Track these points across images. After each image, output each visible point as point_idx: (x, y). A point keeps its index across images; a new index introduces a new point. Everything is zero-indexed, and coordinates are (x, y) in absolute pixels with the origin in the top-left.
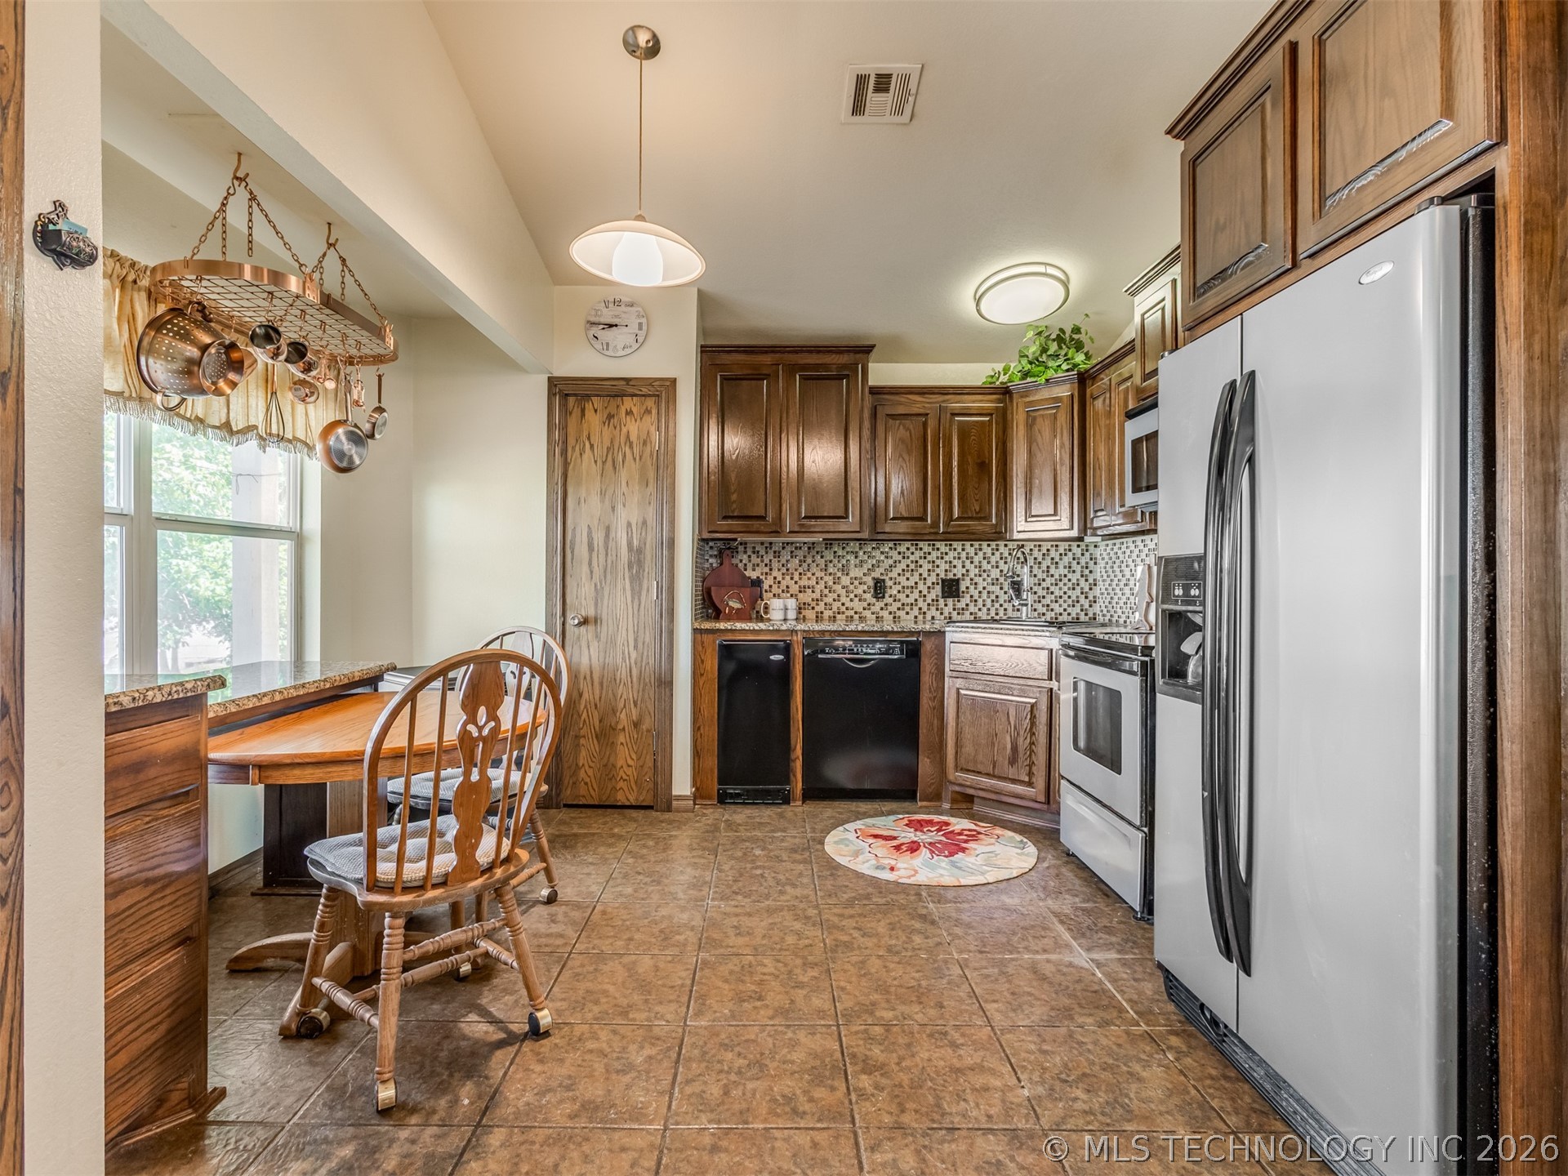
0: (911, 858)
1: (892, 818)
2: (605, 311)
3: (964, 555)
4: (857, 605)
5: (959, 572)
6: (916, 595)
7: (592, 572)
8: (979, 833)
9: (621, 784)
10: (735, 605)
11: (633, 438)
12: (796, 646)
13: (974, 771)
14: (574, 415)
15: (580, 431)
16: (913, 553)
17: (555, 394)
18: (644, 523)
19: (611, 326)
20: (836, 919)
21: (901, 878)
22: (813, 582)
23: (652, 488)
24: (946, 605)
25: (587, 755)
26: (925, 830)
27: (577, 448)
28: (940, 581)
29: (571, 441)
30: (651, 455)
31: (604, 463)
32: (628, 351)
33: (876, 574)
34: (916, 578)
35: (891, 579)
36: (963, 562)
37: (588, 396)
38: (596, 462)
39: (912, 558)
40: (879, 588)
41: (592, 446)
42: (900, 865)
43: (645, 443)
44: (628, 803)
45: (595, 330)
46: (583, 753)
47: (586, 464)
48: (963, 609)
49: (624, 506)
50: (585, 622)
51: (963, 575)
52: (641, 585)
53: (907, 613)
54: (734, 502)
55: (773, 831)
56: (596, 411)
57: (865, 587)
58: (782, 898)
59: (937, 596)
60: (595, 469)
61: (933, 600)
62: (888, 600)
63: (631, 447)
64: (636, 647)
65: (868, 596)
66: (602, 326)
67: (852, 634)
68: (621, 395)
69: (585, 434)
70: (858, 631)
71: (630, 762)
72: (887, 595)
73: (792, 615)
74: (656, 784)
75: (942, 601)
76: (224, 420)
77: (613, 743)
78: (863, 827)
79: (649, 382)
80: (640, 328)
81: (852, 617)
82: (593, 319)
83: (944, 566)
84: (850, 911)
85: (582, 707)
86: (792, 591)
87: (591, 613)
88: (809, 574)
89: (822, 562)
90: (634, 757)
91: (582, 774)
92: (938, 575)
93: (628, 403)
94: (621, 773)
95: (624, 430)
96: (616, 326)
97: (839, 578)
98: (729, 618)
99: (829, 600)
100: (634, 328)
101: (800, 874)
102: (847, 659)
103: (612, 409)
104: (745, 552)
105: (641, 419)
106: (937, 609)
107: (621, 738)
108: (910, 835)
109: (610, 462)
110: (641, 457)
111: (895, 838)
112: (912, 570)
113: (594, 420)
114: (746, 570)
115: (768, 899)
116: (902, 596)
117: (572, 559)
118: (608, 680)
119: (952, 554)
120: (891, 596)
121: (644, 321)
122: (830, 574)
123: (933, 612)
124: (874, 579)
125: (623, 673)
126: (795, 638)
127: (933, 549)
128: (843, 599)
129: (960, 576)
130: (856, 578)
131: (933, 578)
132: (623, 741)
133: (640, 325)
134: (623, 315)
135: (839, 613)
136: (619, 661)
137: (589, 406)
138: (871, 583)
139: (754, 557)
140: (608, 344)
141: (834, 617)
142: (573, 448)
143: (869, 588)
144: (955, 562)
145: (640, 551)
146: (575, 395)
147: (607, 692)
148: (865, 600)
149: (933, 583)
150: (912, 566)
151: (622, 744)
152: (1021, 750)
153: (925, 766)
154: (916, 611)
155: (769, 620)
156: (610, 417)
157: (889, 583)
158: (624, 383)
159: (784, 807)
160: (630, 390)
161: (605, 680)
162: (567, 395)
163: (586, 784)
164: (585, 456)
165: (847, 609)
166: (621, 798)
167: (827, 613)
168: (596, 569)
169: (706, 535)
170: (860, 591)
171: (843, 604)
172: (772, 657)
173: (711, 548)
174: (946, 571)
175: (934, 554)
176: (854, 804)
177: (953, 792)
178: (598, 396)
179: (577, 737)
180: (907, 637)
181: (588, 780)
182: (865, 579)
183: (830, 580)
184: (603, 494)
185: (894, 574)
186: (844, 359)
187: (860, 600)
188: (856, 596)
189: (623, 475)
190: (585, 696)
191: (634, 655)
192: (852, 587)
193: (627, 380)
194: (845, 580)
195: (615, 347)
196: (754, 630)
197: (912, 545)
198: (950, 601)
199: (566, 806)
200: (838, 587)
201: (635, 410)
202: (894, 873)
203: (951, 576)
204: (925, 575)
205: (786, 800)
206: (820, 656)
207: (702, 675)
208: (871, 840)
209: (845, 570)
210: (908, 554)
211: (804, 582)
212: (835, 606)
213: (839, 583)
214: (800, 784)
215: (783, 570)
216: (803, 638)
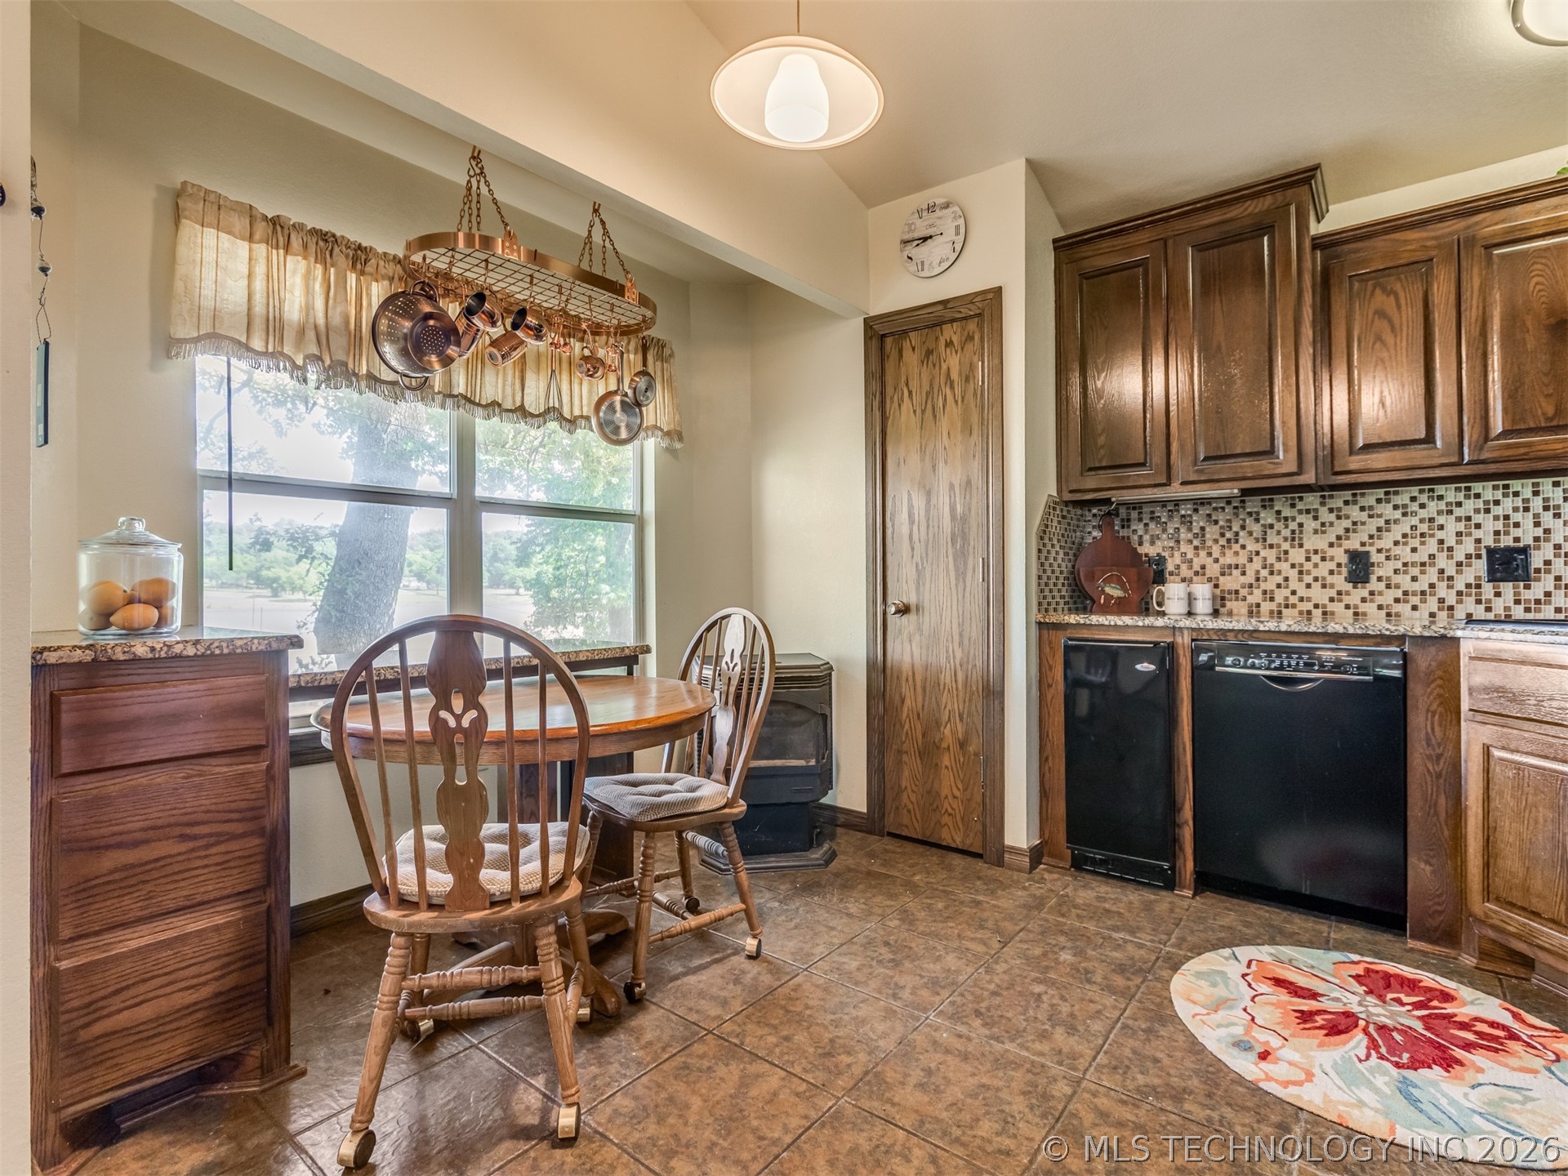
0: (1321, 1045)
1: (1339, 956)
2: (919, 222)
3: (1537, 504)
4: (1319, 595)
5: (1527, 534)
6: (1432, 575)
7: (913, 549)
8: (1511, 1035)
9: (946, 819)
10: (1114, 591)
11: (955, 375)
12: (1181, 652)
13: (1523, 910)
14: (891, 359)
15: (897, 377)
16: (1422, 506)
17: (871, 338)
18: (969, 482)
19: (925, 239)
20: (1088, 1118)
21: (1269, 1078)
22: (1242, 559)
23: (976, 437)
24: (1498, 594)
25: (909, 773)
26: (1390, 996)
27: (896, 398)
28: (1484, 552)
29: (889, 390)
30: (975, 394)
31: (923, 412)
32: (946, 265)
33: (1354, 544)
34: (1432, 546)
35: (1379, 551)
36: (1536, 516)
37: (905, 332)
38: (915, 411)
39: (1423, 513)
40: (1359, 568)
41: (910, 393)
42: (1287, 1053)
43: (967, 380)
44: (953, 845)
45: (911, 250)
46: (906, 773)
47: (905, 416)
48: (1538, 602)
49: (946, 463)
50: (904, 610)
51: (1537, 539)
52: (965, 564)
53: (1414, 608)
54: (1102, 447)
55: (1116, 929)
56: (914, 349)
57: (1333, 566)
58: (1038, 1046)
59: (1478, 578)
60: (914, 421)
61: (1468, 586)
62: (1374, 585)
63: (952, 387)
64: (961, 644)
65: (1340, 581)
66: (916, 243)
67: (1266, 636)
68: (939, 324)
69: (903, 379)
70: (1280, 632)
71: (957, 793)
72: (1373, 578)
73: (1203, 606)
74: (984, 826)
75: (1488, 590)
76: (518, 404)
77: (937, 765)
78: (1267, 959)
79: (968, 299)
80: (957, 234)
81: (1309, 612)
82: (907, 237)
83: (1489, 525)
84: (1127, 1114)
85: (905, 715)
86: (1209, 573)
87: (912, 599)
88: (1236, 547)
89: (1256, 529)
90: (960, 786)
91: (905, 796)
92: (1478, 541)
93: (950, 332)
94: (946, 805)
95: (944, 366)
96: (931, 237)
97: (1286, 552)
98: (1105, 610)
99: (1270, 585)
100: (950, 234)
101: (1099, 1012)
102: (1265, 676)
103: (931, 344)
104: (1140, 520)
105: (962, 349)
106: (1479, 602)
107: (946, 761)
108: (1346, 999)
109: (930, 412)
110: (963, 398)
111: (1314, 995)
112: (1422, 535)
113: (911, 358)
114: (1141, 544)
115: (1012, 1040)
116: (1404, 581)
117: (893, 533)
118: (931, 684)
119: (1508, 504)
120: (1380, 579)
121: (961, 222)
122: (1271, 546)
123: (1470, 606)
124: (1346, 551)
125: (946, 678)
126: (1179, 640)
127: (1467, 497)
128: (1294, 584)
129: (1531, 542)
130: (1316, 552)
131: (1469, 546)
132: (948, 764)
133: (957, 228)
134: (938, 222)
135: (1287, 606)
136: (943, 661)
137: (906, 345)
138: (1343, 559)
139: (1152, 525)
140: (923, 263)
141: (1280, 612)
142: (892, 398)
143: (1339, 565)
144: (1517, 517)
145: (964, 519)
146: (892, 334)
147: (931, 698)
148: (1332, 586)
149: (1468, 556)
150: (1424, 528)
151: (946, 767)
153: (1422, 877)
154: (1432, 604)
155: (1163, 614)
156: (929, 353)
157: (1375, 558)
158: (940, 307)
159: (1164, 893)
160: (949, 315)
161: (928, 684)
162: (883, 336)
163: (909, 811)
164: (904, 407)
165: (1301, 599)
166: (947, 836)
167: (1266, 607)
168: (917, 545)
169: (1068, 497)
170: (1323, 570)
171: (1294, 593)
172: (1138, 667)
173: (1094, 515)
174: (1497, 533)
175: (1469, 506)
176: (1285, 914)
177: (1485, 938)
178: (915, 329)
179: (900, 752)
180: (1378, 645)
181: (910, 807)
182: (1330, 552)
183: (1270, 556)
184: (922, 450)
185: (1386, 542)
186: (1267, 202)
187: (1324, 586)
188: (1316, 579)
189: (944, 424)
190: (908, 702)
191: (959, 655)
192: (1308, 566)
193: (944, 303)
194: (1297, 555)
195: (931, 264)
196: (1116, 625)
197: (1421, 492)
198: (1507, 588)
199: (890, 834)
200: (1284, 566)
201: (955, 339)
202: (1263, 1065)
203: (1506, 541)
204: (1451, 541)
206: (1217, 669)
207: (1050, 686)
208: (1264, 988)
209: (1295, 539)
210: (1415, 507)
211: (1229, 559)
212: (1280, 596)
213: (1286, 560)
214: (1190, 865)
215: (1196, 542)
216: (1193, 640)
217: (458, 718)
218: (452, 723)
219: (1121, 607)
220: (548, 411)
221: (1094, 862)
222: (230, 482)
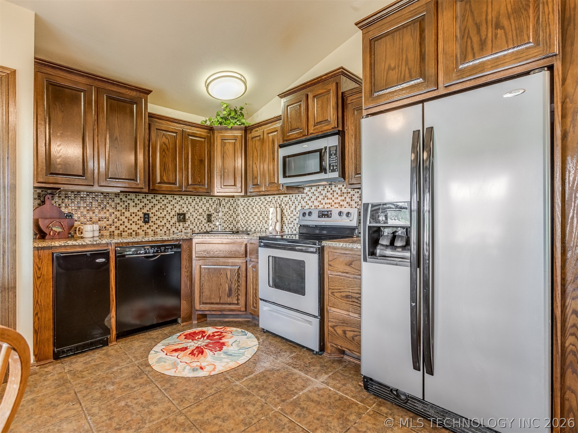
0: (205, 357)
1: (175, 336)
3: (187, 202)
4: (134, 227)
5: (185, 210)
6: (165, 221)
8: (222, 333)
10: (57, 229)
13: (210, 303)
16: (163, 201)
20: (199, 417)
21: (210, 372)
22: (108, 215)
24: (179, 226)
26: (196, 338)
28: (177, 214)
33: (145, 211)
34: (165, 213)
35: (152, 213)
36: (187, 205)
39: (163, 203)
40: (146, 218)
42: (203, 364)
48: (187, 227)
51: (187, 211)
53: (161, 230)
54: (59, 164)
57: (139, 218)
58: (154, 417)
59: (175, 221)
61: (173, 223)
62: (151, 224)
65: (141, 223)
67: (145, 243)
70: (149, 241)
72: (150, 221)
75: (177, 224)
78: (164, 347)
81: (131, 233)
83: (178, 207)
84: (202, 407)
86: (94, 220)
88: (105, 210)
89: (113, 204)
92: (175, 211)
97: (124, 213)
98: (53, 239)
99: (118, 224)
101: (152, 393)
102: (144, 257)
104: (60, 196)
106: (175, 228)
108: (192, 345)
111: (186, 348)
112: (163, 209)
114: (61, 208)
115: (145, 423)
116: (158, 222)
119: (182, 201)
120: (152, 222)
122: (119, 211)
123: (173, 229)
124: (143, 213)
126: (107, 248)
127: (173, 199)
128: (126, 224)
129: (186, 212)
130: (134, 213)
131: (173, 213)
135: (124, 231)
138: (142, 215)
139: (66, 200)
141: (121, 234)
143: (141, 217)
144: (183, 205)
148: (139, 224)
149: (173, 215)
150: (163, 207)
152: (233, 290)
153: (184, 305)
154: (165, 229)
155: (82, 238)
157: (151, 215)
159: (105, 348)
165: (129, 229)
167: (116, 232)
170: (136, 219)
171: (126, 227)
172: (98, 260)
174: (179, 209)
175: (174, 201)
176: (147, 333)
177: (198, 315)
180: (174, 242)
182: (138, 213)
183: (118, 214)
185: (154, 211)
186: (134, 94)
187: (136, 224)
188: (134, 222)
192: (131, 218)
194: (127, 214)
197: (163, 196)
198: (181, 224)
200: (123, 218)
202: (205, 370)
203: (181, 212)
204: (170, 211)
205: (105, 343)
208: (176, 354)
209: (127, 208)
210: (161, 201)
212: (121, 228)
213: (124, 216)
216: (115, 247)
219: (59, 236)
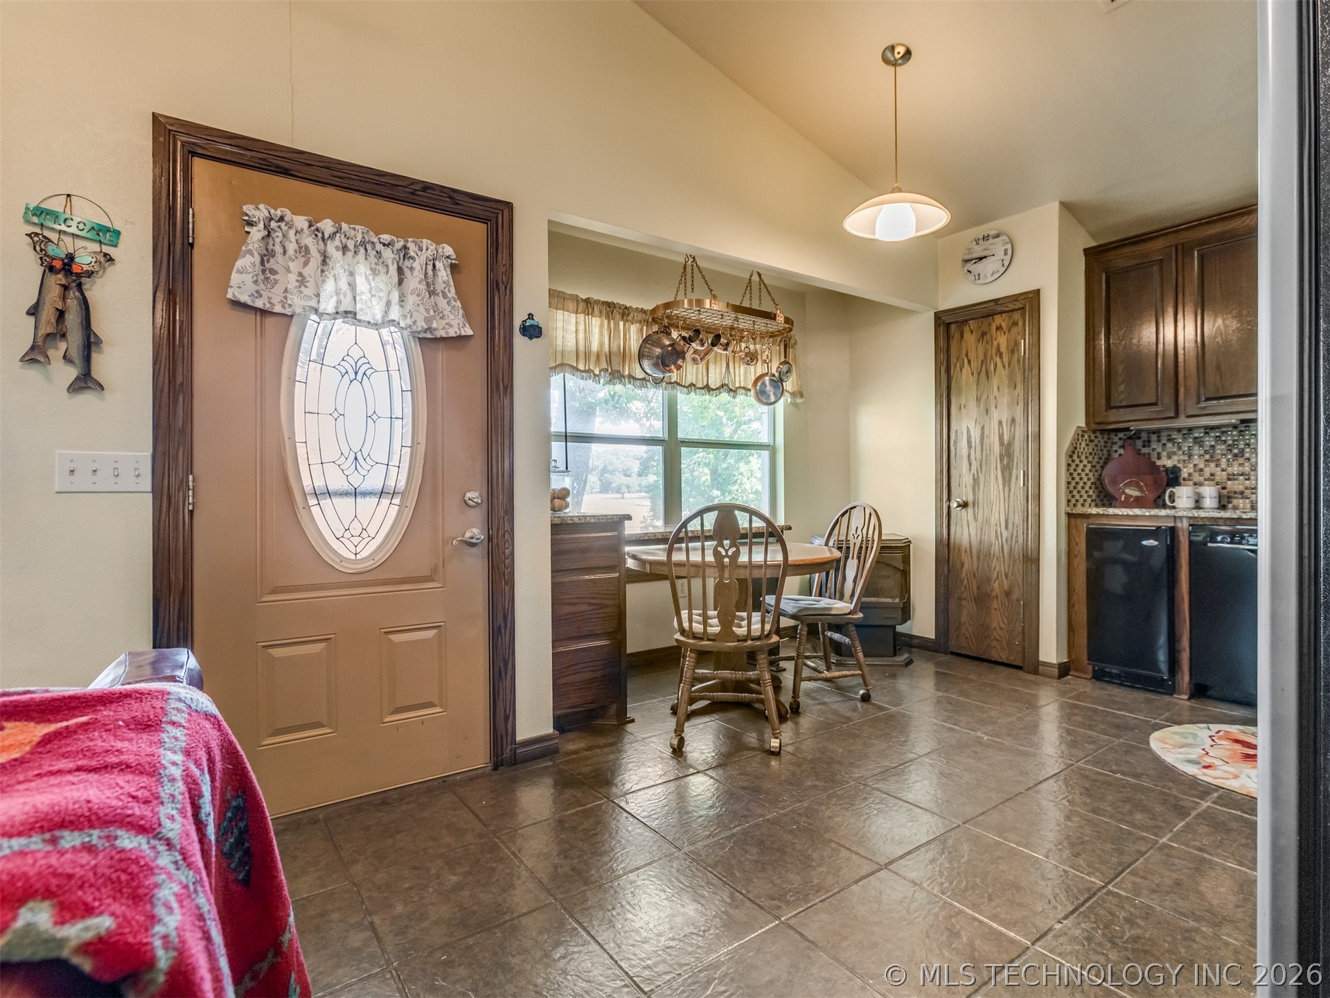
2: (976, 247)
7: (970, 464)
9: (994, 643)
11: (1003, 349)
12: (1181, 534)
14: (955, 339)
15: (960, 351)
17: (940, 325)
18: (1013, 420)
19: (981, 259)
23: (1020, 390)
25: (966, 612)
27: (958, 365)
29: (953, 360)
30: (1019, 361)
31: (979, 374)
32: (996, 276)
37: (966, 321)
38: (972, 374)
41: (969, 361)
43: (1013, 352)
44: (1000, 660)
45: (970, 266)
46: (964, 613)
47: (965, 377)
49: (996, 407)
50: (964, 505)
52: (1010, 474)
54: (1122, 392)
56: (972, 332)
60: (972, 380)
63: (1001, 357)
64: (1007, 527)
66: (974, 261)
68: (991, 315)
69: (964, 352)
71: (1002, 625)
73: (1209, 502)
74: (1024, 647)
77: (988, 607)
78: (1235, 731)
79: (1015, 298)
80: (1006, 254)
82: (967, 257)
85: (964, 575)
87: (970, 499)
90: (1005, 621)
91: (963, 630)
93: (998, 320)
94: (995, 634)
95: (995, 343)
96: (985, 257)
100: (1000, 255)
102: (1246, 550)
103: (985, 328)
104: (1159, 441)
105: (1009, 331)
107: (995, 605)
109: (984, 373)
110: (1009, 364)
113: (970, 339)
114: (1159, 458)
117: (956, 454)
118: (984, 554)
121: (1009, 246)
125: (996, 549)
132: (996, 606)
133: (1006, 251)
134: (991, 247)
136: (993, 538)
137: (966, 329)
139: (1169, 445)
140: (979, 275)
142: (955, 366)
145: (1010, 444)
146: (956, 322)
147: (983, 564)
151: (995, 609)
156: (984, 334)
158: (992, 304)
159: (1164, 696)
160: (999, 309)
161: (981, 555)
162: (949, 324)
163: (967, 638)
164: (964, 371)
166: (995, 655)
168: (974, 463)
169: (1094, 427)
172: (1144, 543)
173: (1120, 439)
178: (973, 319)
179: (960, 599)
181: (968, 635)
184: (978, 400)
189: (995, 381)
190: (966, 566)
191: (1005, 534)
193: (996, 301)
195: (985, 275)
199: (953, 653)
201: (1004, 325)
206: (1209, 545)
207: (1076, 556)
211: (1235, 469)
214: (1187, 678)
215: (1207, 457)
216: (1190, 525)
217: (727, 551)
218: (724, 553)
219: (1138, 503)
220: (723, 386)
221: (1110, 675)
222: (566, 437)
